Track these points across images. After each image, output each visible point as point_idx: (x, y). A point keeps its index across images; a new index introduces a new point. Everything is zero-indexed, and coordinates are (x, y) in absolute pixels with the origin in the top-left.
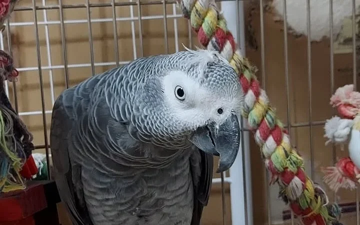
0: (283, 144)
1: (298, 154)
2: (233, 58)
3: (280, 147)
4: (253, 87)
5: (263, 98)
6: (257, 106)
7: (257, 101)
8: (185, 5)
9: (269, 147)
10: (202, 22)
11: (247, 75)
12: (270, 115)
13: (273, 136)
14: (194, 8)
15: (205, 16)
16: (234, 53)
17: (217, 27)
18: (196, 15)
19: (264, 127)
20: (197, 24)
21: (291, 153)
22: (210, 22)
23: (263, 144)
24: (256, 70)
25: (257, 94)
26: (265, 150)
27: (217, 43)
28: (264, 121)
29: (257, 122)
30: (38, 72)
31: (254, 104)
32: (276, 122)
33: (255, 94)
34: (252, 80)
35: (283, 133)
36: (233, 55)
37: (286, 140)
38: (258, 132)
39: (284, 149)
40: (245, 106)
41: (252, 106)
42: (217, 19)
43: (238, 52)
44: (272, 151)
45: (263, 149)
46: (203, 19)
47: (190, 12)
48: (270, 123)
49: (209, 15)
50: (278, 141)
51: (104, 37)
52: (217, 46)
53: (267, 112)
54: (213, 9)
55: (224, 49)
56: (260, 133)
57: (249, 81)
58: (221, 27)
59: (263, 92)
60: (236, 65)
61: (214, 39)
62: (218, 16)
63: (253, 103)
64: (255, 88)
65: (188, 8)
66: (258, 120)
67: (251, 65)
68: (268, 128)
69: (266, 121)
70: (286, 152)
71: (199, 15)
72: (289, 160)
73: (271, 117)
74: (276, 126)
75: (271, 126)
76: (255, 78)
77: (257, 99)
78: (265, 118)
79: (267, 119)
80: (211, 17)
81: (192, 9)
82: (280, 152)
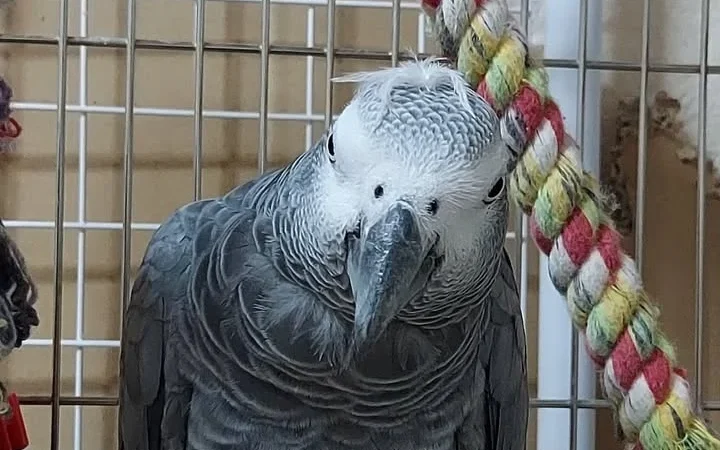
0: (671, 401)
1: (710, 431)
2: (556, 165)
3: (664, 409)
4: (604, 245)
5: (629, 275)
6: (611, 293)
7: (611, 282)
8: (446, 23)
9: (636, 408)
10: (487, 70)
11: (590, 212)
12: (642, 322)
13: (647, 377)
14: (469, 32)
15: (494, 55)
16: (560, 153)
17: (522, 83)
18: (471, 49)
19: (624, 350)
20: (474, 71)
21: (692, 426)
22: (504, 70)
23: (621, 400)
24: (615, 206)
25: (614, 265)
26: (626, 415)
27: (521, 122)
28: (626, 335)
29: (608, 337)
30: (54, 233)
31: (605, 290)
32: (656, 341)
33: (606, 263)
34: (602, 227)
35: (673, 375)
36: (558, 158)
37: (680, 391)
38: (610, 363)
39: (674, 412)
40: (581, 292)
41: (599, 293)
42: (523, 65)
43: (570, 153)
44: (644, 416)
45: (622, 413)
46: (490, 61)
47: (459, 41)
48: (641, 342)
49: (504, 51)
50: (661, 393)
51: (230, 162)
52: (519, 129)
53: (635, 313)
54: (515, 38)
55: (537, 141)
56: (615, 366)
57: (595, 229)
58: (532, 86)
59: (628, 263)
60: (564, 183)
61: (512, 113)
62: (527, 57)
63: (601, 287)
64: (608, 247)
65: (454, 29)
66: (611, 330)
67: (602, 189)
68: (636, 355)
69: (633, 336)
70: (678, 421)
71: (481, 49)
72: (687, 444)
73: (645, 326)
74: (657, 352)
75: (643, 349)
76: (611, 224)
77: (611, 274)
78: (630, 329)
79: (633, 330)
80: (508, 56)
81: (462, 34)
82: (663, 420)
